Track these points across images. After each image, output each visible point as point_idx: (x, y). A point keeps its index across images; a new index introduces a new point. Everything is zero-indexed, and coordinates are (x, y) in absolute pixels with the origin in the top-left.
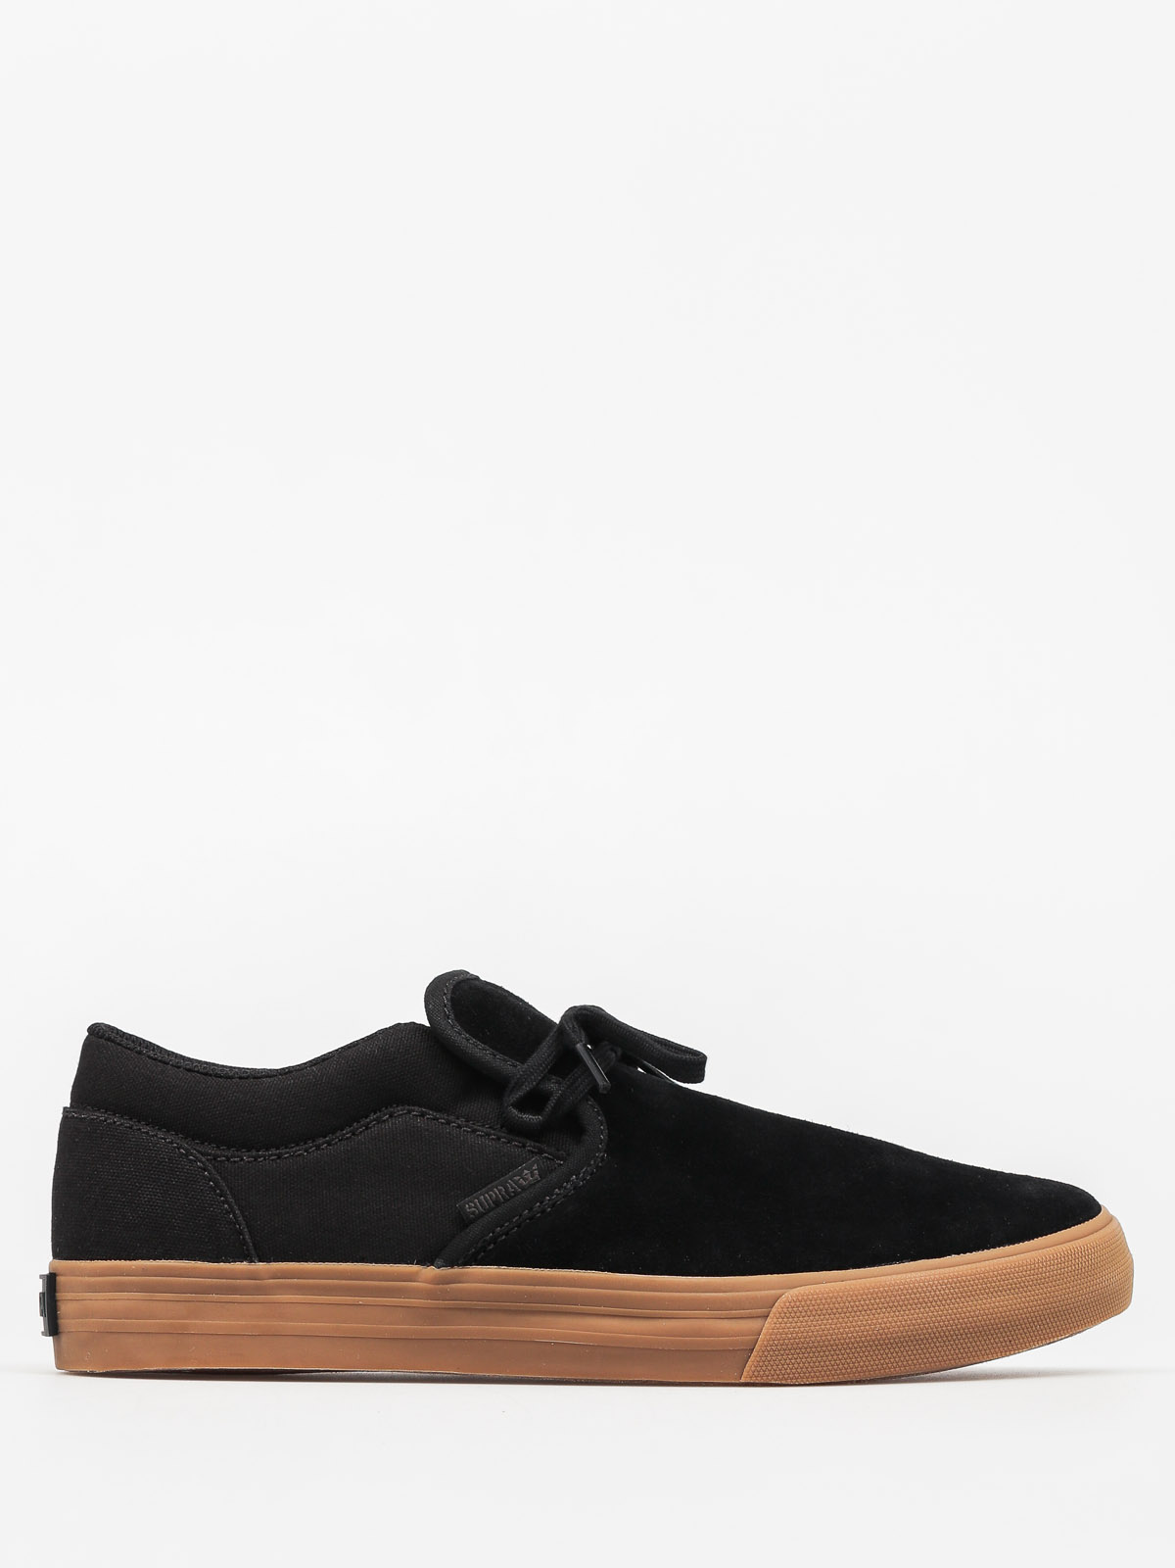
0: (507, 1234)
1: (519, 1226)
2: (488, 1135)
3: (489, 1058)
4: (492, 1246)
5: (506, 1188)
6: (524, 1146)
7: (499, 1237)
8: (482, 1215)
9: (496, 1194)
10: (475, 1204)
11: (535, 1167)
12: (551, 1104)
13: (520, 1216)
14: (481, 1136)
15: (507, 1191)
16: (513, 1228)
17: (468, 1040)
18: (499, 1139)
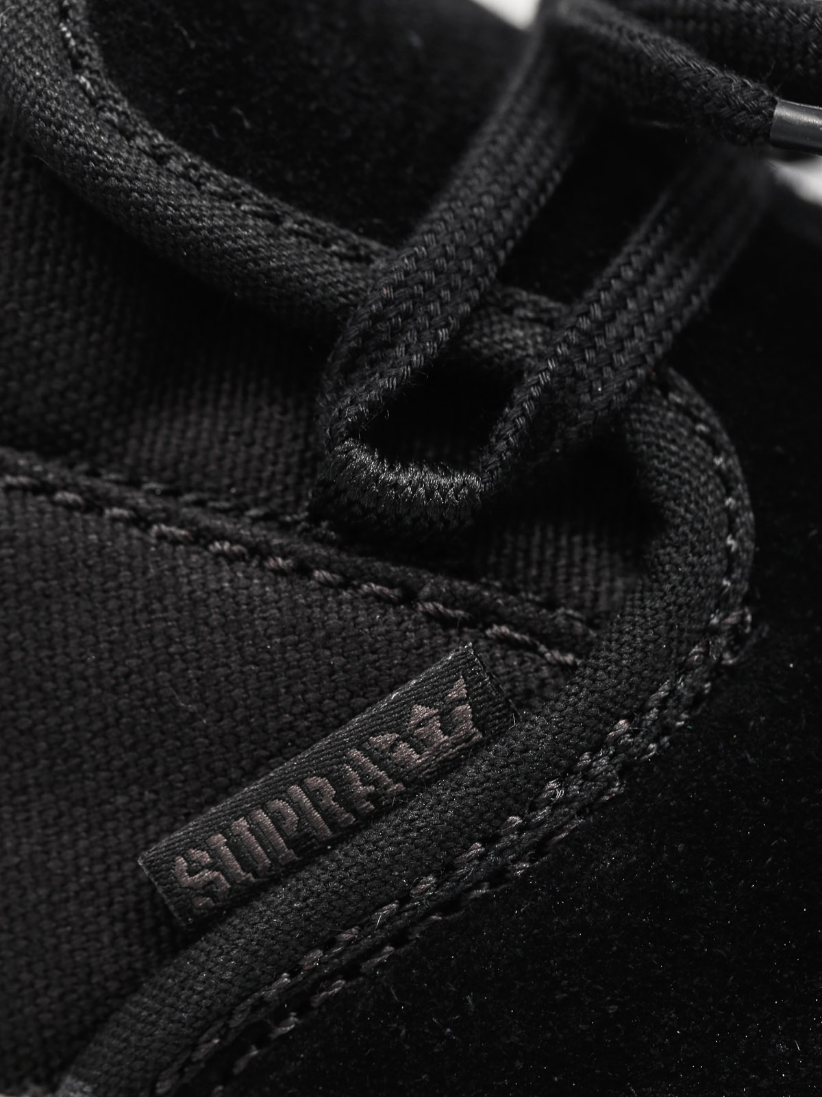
0: (350, 972)
1: (399, 939)
2: (258, 552)
3: (251, 232)
4: (291, 1023)
5: (339, 782)
6: (410, 597)
7: (315, 988)
8: (244, 896)
9: (298, 808)
10: (214, 853)
11: (459, 689)
12: (527, 395)
13: (405, 898)
14: (232, 558)
15: (344, 796)
16: (376, 949)
17: (161, 160)
18: (303, 569)
